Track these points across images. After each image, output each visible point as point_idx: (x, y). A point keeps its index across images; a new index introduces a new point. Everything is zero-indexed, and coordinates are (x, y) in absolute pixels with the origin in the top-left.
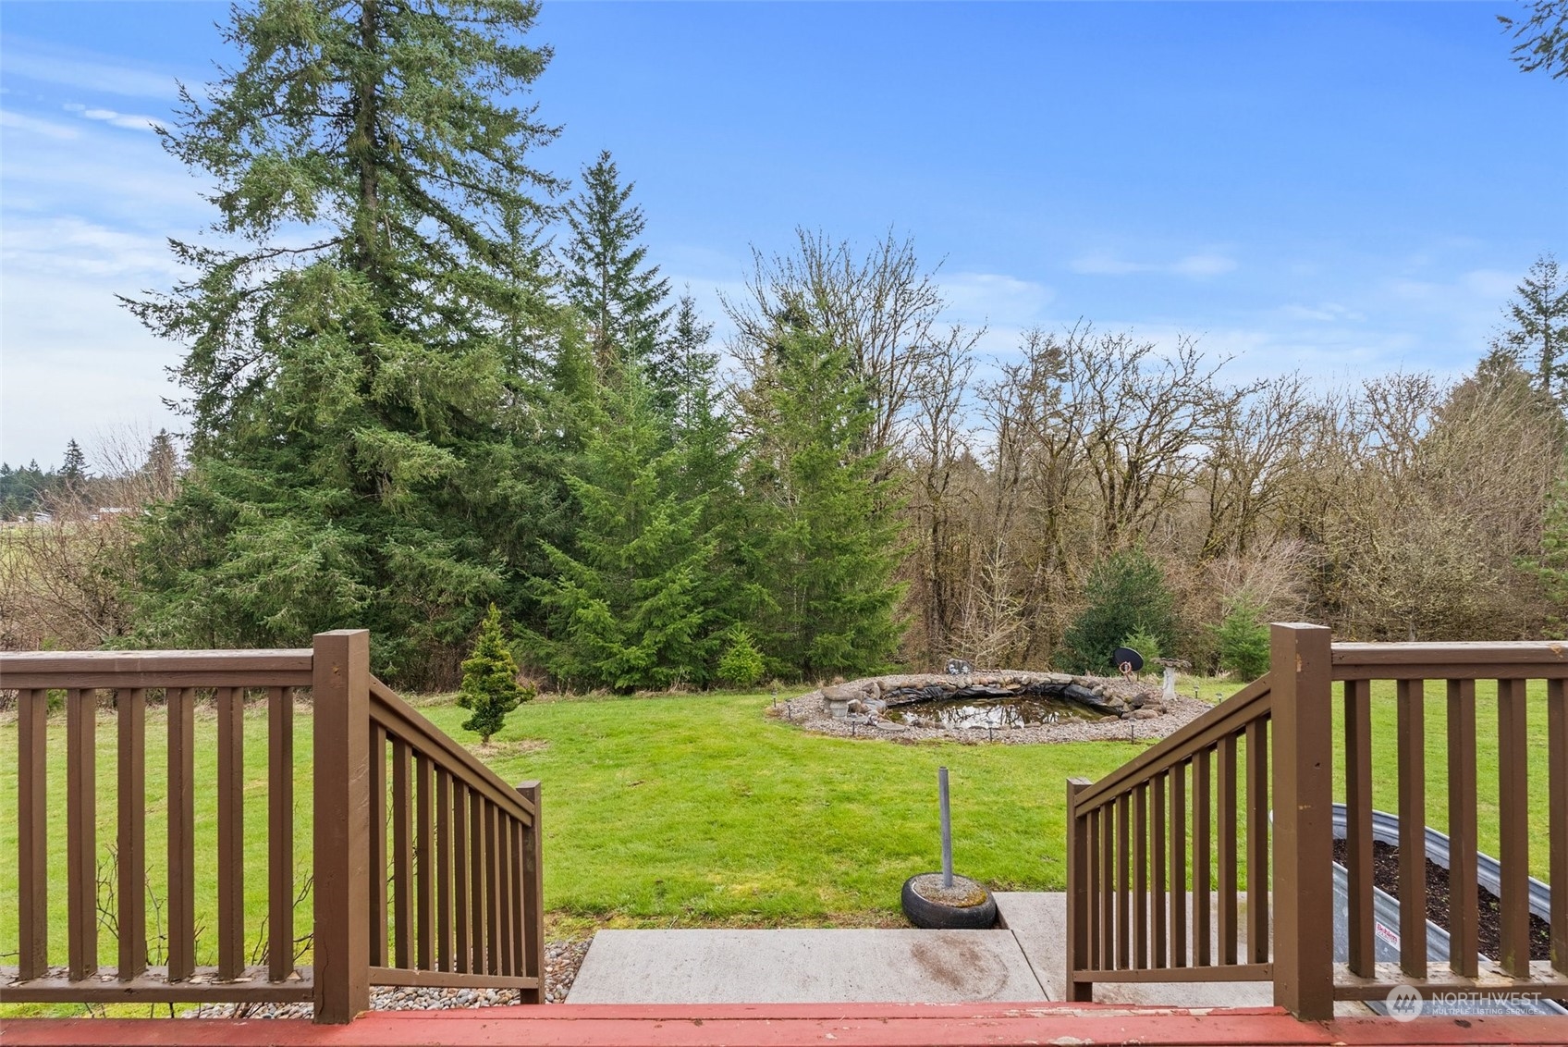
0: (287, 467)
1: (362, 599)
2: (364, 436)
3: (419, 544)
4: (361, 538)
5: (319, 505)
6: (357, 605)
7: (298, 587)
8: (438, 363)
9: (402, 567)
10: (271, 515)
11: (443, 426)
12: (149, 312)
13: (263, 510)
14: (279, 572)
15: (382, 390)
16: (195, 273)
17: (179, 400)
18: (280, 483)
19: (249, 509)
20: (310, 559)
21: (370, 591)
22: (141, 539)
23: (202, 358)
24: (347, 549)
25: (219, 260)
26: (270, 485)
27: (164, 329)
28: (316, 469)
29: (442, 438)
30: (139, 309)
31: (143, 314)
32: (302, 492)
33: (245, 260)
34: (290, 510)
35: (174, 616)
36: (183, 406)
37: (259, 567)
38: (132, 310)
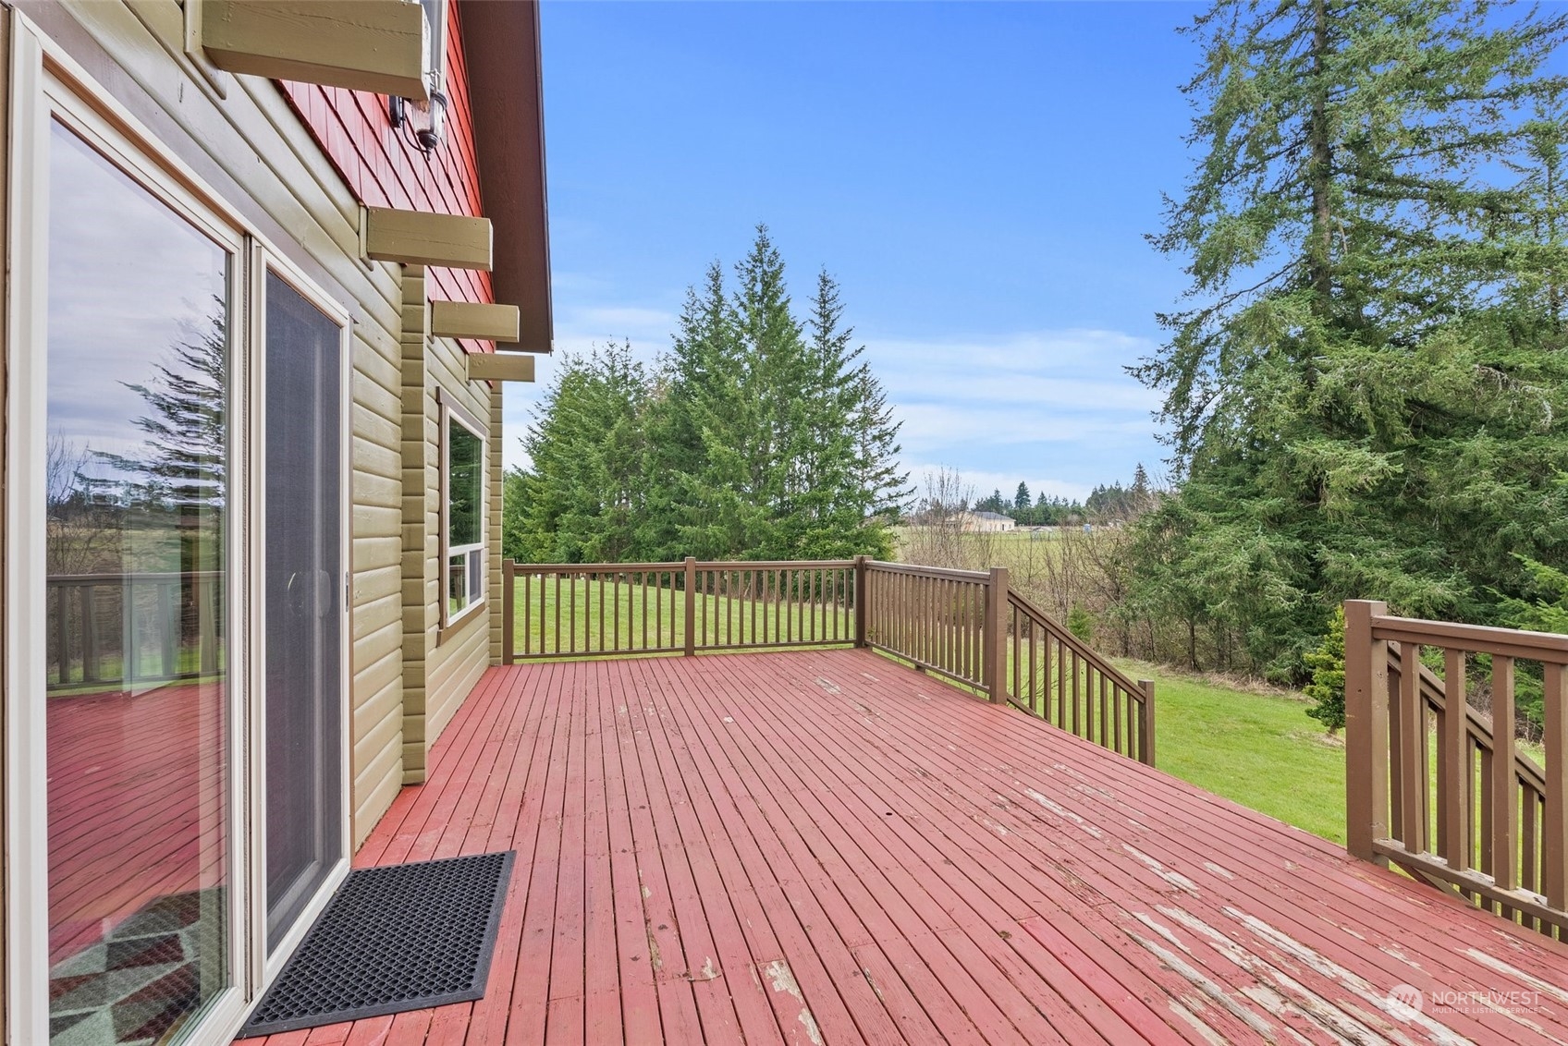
0: (1240, 481)
1: (1291, 599)
2: (1298, 448)
3: (1361, 552)
4: (1297, 544)
5: (1258, 514)
6: (1286, 605)
7: (1234, 583)
8: (1381, 364)
9: (1337, 574)
10: (1219, 522)
11: (1398, 426)
12: (1142, 373)
13: (1215, 518)
14: (1218, 570)
15: (1317, 403)
16: (1172, 334)
17: (1164, 434)
18: (1231, 494)
19: (1204, 518)
20: (1241, 559)
21: (1300, 594)
22: (1137, 540)
23: (1180, 397)
24: (1280, 553)
25: (1188, 320)
26: (1222, 497)
27: (1153, 382)
28: (1260, 481)
29: (1397, 440)
30: (1136, 372)
31: (1138, 376)
32: (1244, 503)
33: (1209, 312)
34: (1237, 518)
35: (1150, 597)
36: (1167, 438)
37: (1205, 564)
38: (1132, 374)
